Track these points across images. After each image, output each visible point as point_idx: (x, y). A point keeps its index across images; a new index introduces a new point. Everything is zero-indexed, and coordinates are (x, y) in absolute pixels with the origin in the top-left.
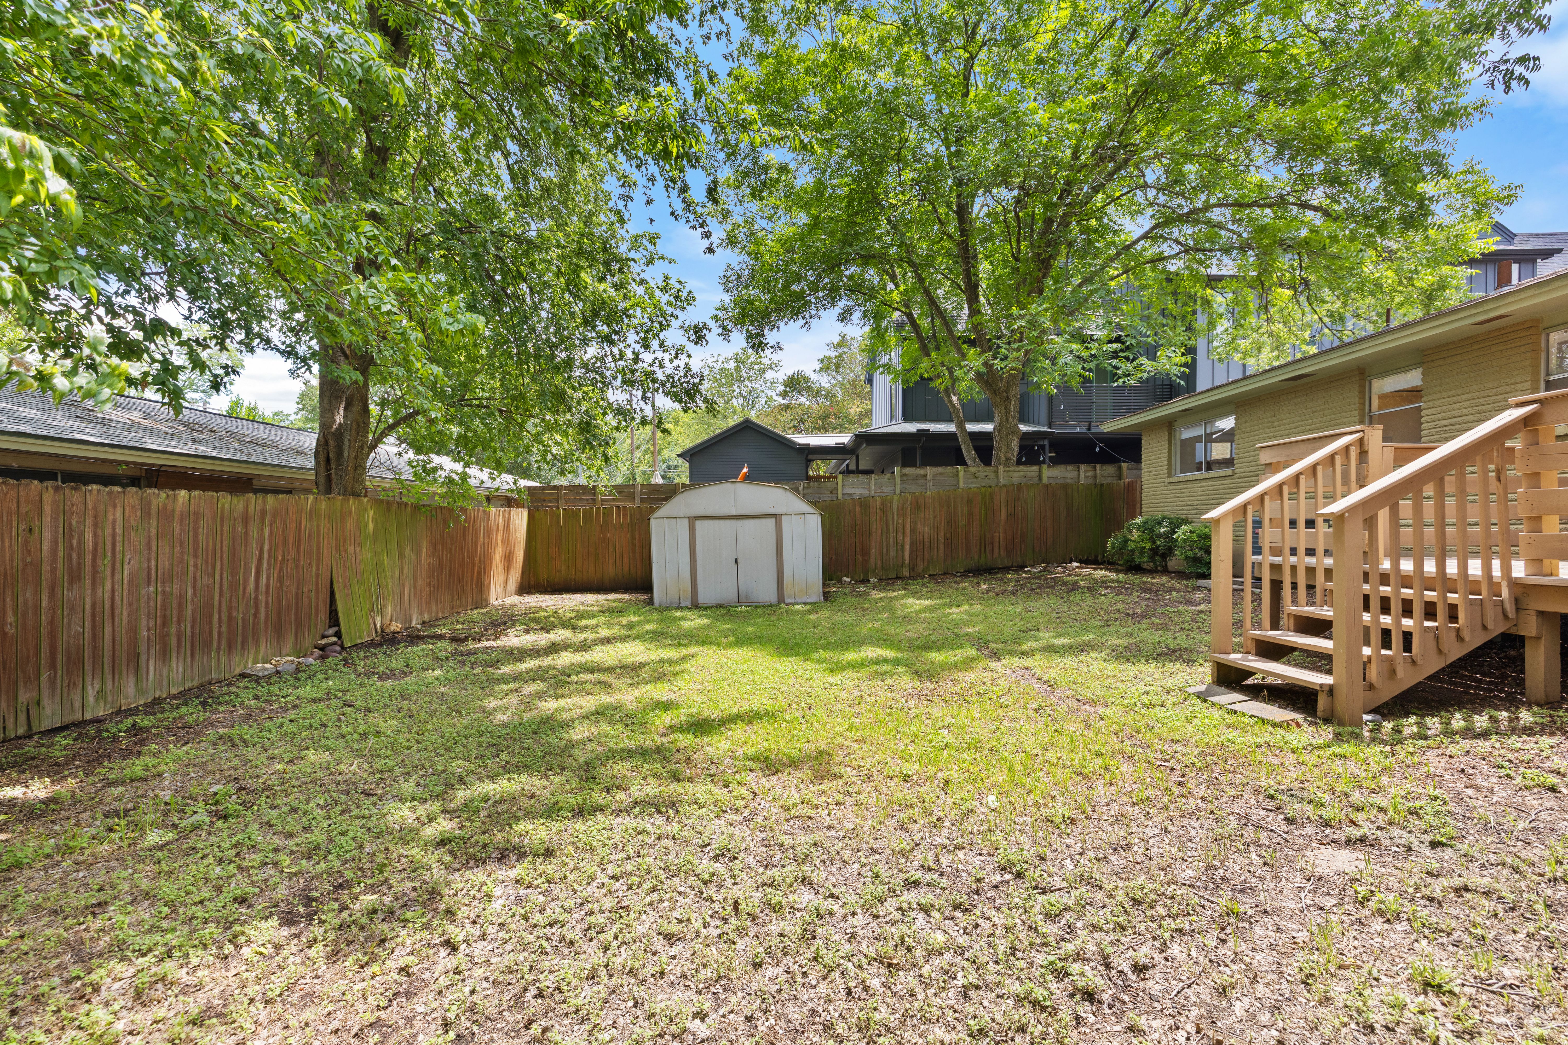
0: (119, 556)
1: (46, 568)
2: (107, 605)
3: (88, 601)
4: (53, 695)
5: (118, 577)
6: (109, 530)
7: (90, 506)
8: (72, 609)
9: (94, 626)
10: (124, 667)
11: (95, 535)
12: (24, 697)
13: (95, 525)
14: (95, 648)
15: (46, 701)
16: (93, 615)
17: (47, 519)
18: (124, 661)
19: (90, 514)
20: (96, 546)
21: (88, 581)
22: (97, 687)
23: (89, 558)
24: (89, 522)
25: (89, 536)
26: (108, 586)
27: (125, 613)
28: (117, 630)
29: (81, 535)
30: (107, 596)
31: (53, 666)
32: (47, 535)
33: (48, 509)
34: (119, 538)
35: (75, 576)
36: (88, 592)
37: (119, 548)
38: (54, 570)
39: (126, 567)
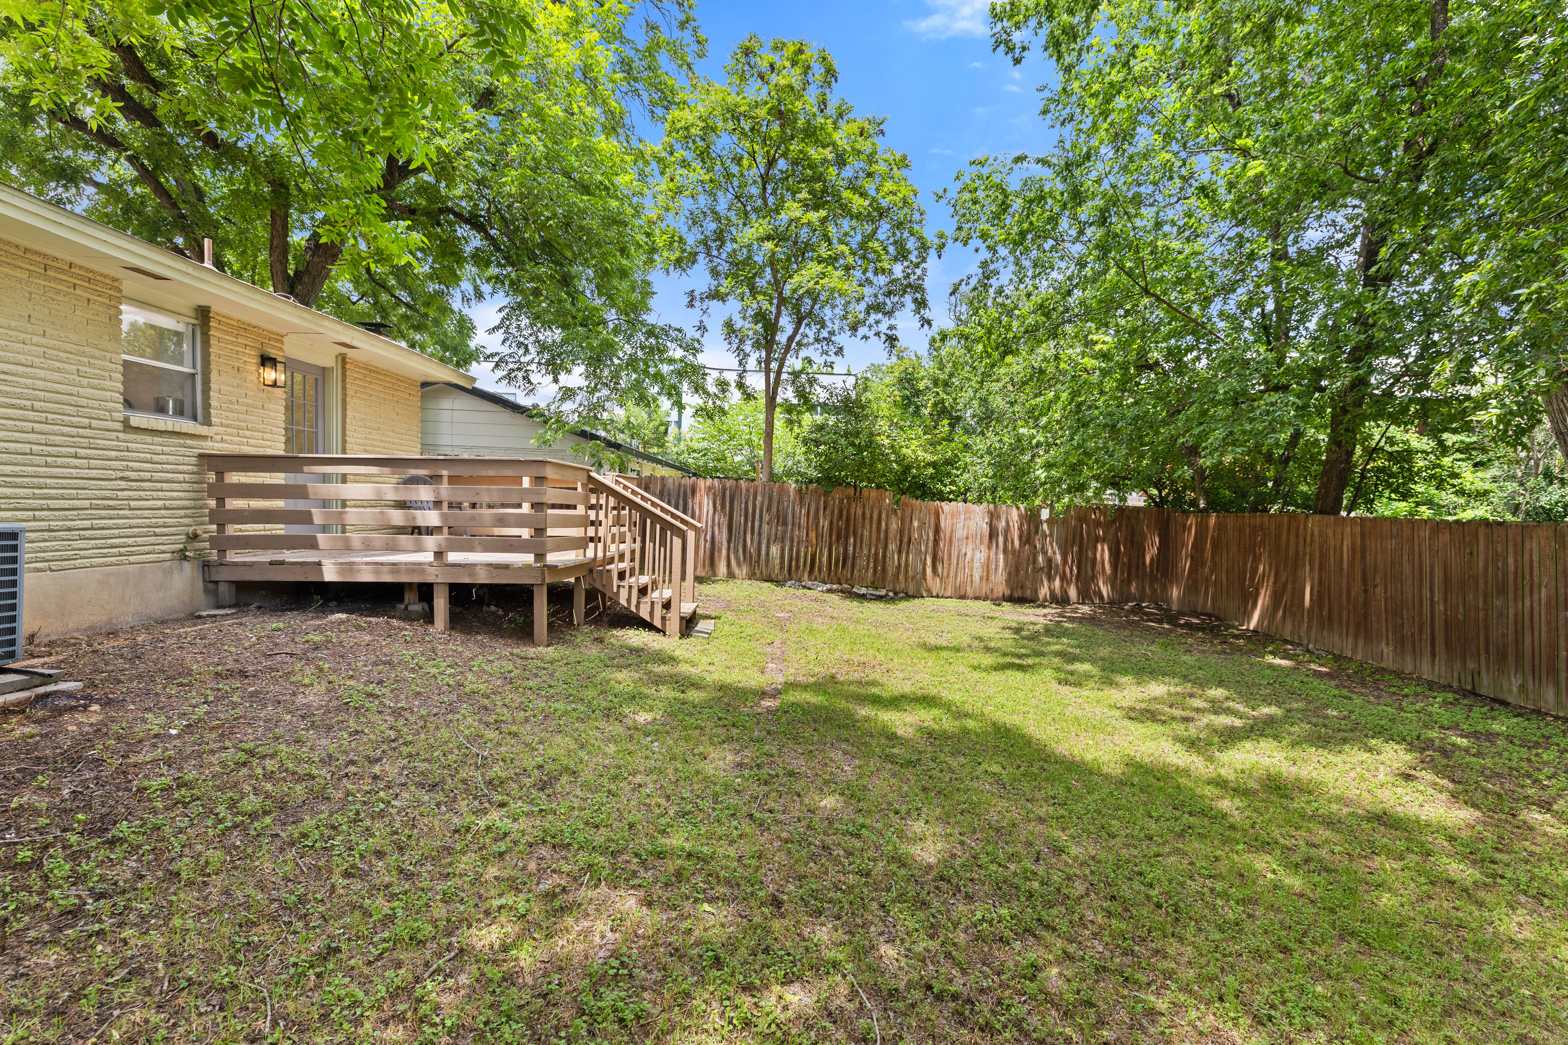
0: (1536, 580)
1: (1481, 581)
2: (1527, 618)
3: (1511, 611)
4: (1488, 672)
5: (1536, 597)
6: (1527, 557)
7: (1510, 537)
8: (1501, 615)
9: (1516, 631)
10: (1544, 675)
11: (1516, 561)
12: (1471, 665)
13: (1516, 553)
14: (1517, 650)
15: (1484, 675)
16: (1516, 623)
17: (1482, 546)
18: (1544, 670)
19: (1511, 543)
20: (1516, 568)
21: (1511, 596)
22: (1520, 681)
23: (1511, 578)
24: (1511, 550)
25: (1511, 561)
26: (1527, 603)
27: (1544, 629)
28: (1536, 641)
29: (1505, 560)
30: (1527, 610)
31: (1487, 652)
32: (1482, 557)
33: (1481, 539)
34: (1536, 565)
35: (1502, 590)
36: (1511, 604)
37: (1536, 572)
38: (1486, 583)
39: (1543, 590)
